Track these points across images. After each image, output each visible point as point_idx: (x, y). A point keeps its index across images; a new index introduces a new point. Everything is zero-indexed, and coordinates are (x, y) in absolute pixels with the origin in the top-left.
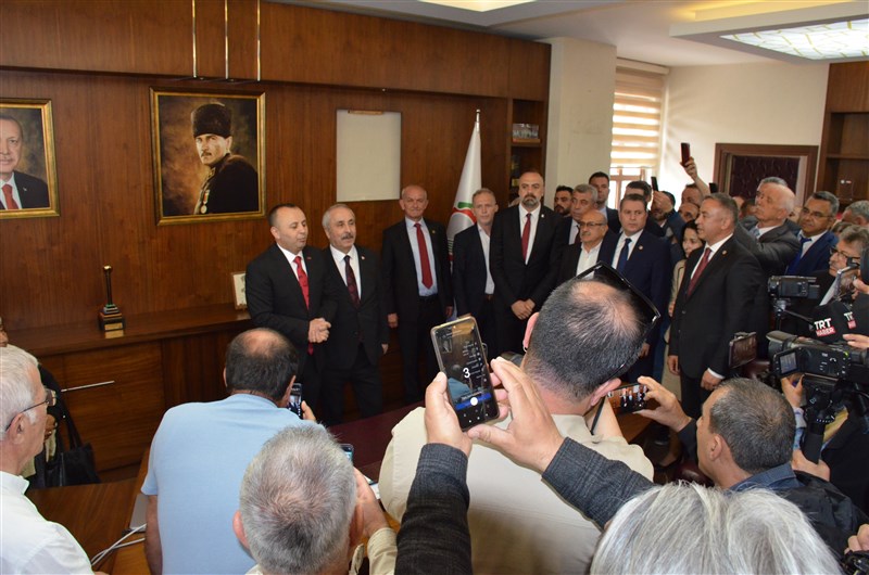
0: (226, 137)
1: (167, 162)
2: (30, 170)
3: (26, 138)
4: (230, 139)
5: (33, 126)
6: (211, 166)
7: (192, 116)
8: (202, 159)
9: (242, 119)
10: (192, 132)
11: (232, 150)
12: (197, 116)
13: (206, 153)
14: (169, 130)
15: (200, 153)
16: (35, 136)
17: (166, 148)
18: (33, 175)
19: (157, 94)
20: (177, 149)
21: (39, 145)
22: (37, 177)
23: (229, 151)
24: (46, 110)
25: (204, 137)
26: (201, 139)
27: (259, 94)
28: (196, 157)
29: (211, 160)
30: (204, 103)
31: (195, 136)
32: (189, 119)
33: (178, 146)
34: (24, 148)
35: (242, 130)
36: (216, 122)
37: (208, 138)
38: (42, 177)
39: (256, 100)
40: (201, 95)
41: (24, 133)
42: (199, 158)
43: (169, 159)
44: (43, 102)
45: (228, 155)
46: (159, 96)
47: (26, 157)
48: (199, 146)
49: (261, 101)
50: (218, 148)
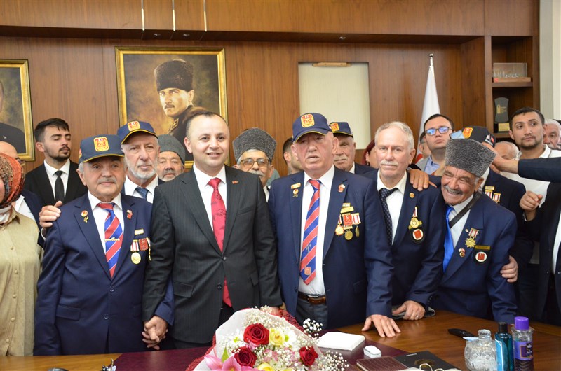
0: (188, 90)
1: (133, 114)
2: (9, 120)
3: (6, 94)
4: (192, 92)
5: (13, 82)
6: (174, 117)
7: (155, 72)
8: (166, 111)
9: (204, 74)
10: (155, 86)
11: (194, 102)
12: (160, 72)
13: (169, 105)
14: (134, 84)
15: (164, 105)
16: (14, 91)
17: (131, 101)
18: (12, 125)
19: (122, 53)
20: (141, 102)
21: (17, 99)
22: (15, 126)
23: (191, 104)
24: (23, 69)
25: (166, 90)
26: (164, 93)
27: (219, 50)
28: (160, 109)
29: (174, 111)
30: (166, 60)
31: (159, 90)
32: (153, 74)
33: (142, 99)
34: (4, 101)
35: (204, 84)
36: (178, 77)
37: (171, 92)
38: (19, 127)
39: (216, 57)
40: (163, 53)
41: (5, 89)
42: (162, 110)
43: (135, 112)
44: (21, 62)
45: (190, 107)
46: (124, 55)
47: (7, 110)
48: (163, 100)
49: (221, 56)
50: (180, 101)
